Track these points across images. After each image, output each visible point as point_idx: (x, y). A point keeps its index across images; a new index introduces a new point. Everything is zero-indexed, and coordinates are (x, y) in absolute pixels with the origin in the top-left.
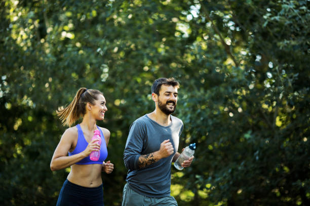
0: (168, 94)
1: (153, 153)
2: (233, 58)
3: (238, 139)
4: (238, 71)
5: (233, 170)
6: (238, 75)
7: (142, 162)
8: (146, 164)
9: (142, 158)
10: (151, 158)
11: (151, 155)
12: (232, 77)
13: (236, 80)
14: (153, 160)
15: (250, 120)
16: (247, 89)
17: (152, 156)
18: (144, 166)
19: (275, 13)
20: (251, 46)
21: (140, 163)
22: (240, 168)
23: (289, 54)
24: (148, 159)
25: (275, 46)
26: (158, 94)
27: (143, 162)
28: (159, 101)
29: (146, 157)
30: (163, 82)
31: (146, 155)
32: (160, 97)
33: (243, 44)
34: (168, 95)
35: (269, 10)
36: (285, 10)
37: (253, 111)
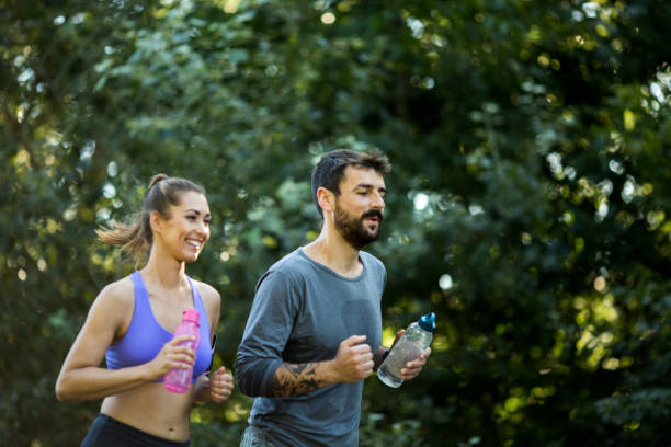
0: (364, 190)
1: (315, 365)
2: (29, 150)
3: (36, 330)
4: (40, 179)
5: (22, 396)
6: (39, 188)
7: (282, 383)
8: (294, 390)
9: (284, 372)
10: (309, 377)
11: (309, 366)
12: (25, 191)
13: (34, 199)
14: (312, 383)
15: (63, 289)
16: (59, 219)
17: (313, 372)
18: (288, 393)
19: (122, 59)
20: (70, 127)
21: (278, 383)
22: (37, 392)
23: (151, 148)
24: (299, 377)
25: (122, 128)
26: (336, 190)
27: (287, 384)
28: (338, 209)
29: (295, 371)
30: (351, 160)
31: (296, 366)
32: (340, 198)
33: (54, 120)
34: (364, 194)
35: (108, 50)
36: (143, 53)
37: (70, 267)
